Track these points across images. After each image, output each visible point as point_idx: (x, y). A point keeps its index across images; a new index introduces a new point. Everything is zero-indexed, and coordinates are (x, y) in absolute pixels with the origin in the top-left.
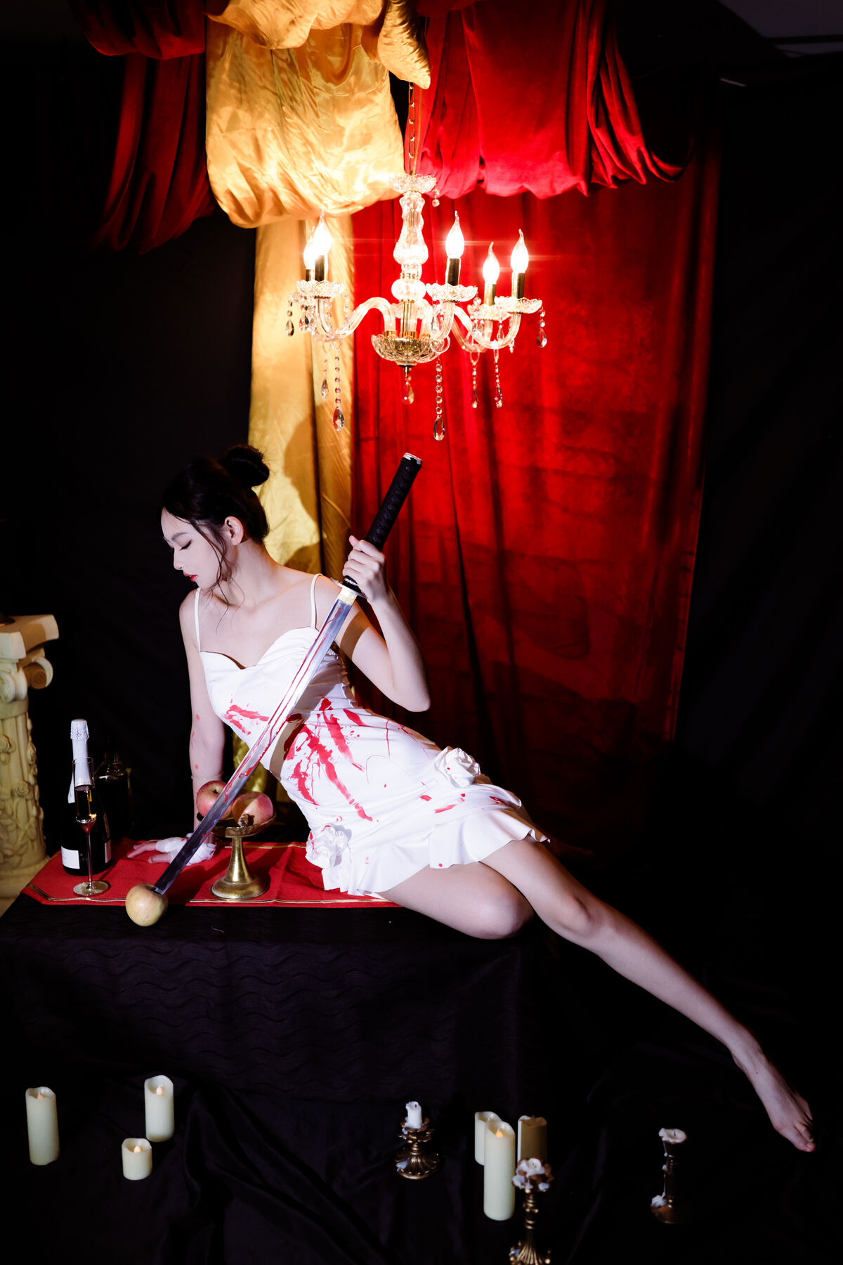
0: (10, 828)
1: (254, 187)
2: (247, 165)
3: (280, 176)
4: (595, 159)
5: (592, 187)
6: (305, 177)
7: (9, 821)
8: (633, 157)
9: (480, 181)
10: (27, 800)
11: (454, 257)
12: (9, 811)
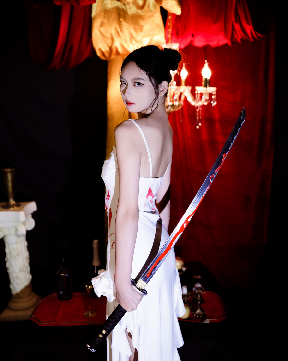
1: (109, 47)
3: (120, 44)
4: (234, 33)
5: (233, 43)
8: (249, 32)
9: (192, 41)
12: (19, 277)
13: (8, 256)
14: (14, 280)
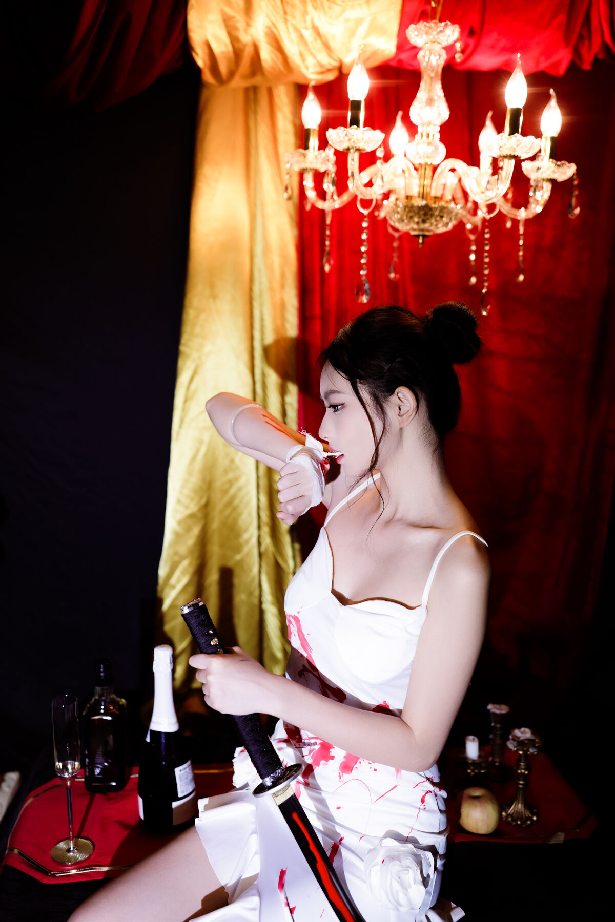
1: (234, 39)
2: (230, 12)
3: (266, 30)
6: (297, 30)
11: (515, 106)
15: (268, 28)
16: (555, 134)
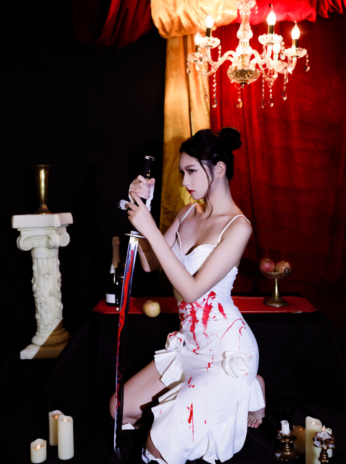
0: (48, 312)
1: (170, 16)
3: (183, 11)
4: (321, 2)
6: (194, 9)
7: (47, 308)
10: (56, 298)
11: (271, 25)
12: (48, 303)
13: (36, 275)
14: (41, 307)
15: (184, 10)
16: (298, 38)
